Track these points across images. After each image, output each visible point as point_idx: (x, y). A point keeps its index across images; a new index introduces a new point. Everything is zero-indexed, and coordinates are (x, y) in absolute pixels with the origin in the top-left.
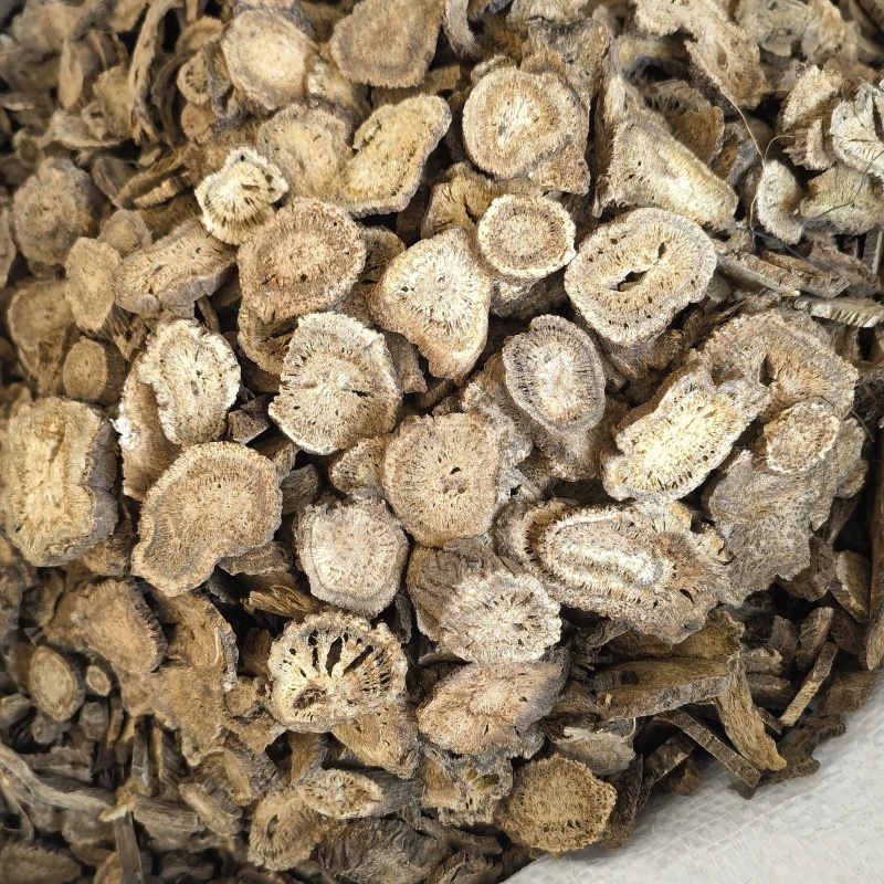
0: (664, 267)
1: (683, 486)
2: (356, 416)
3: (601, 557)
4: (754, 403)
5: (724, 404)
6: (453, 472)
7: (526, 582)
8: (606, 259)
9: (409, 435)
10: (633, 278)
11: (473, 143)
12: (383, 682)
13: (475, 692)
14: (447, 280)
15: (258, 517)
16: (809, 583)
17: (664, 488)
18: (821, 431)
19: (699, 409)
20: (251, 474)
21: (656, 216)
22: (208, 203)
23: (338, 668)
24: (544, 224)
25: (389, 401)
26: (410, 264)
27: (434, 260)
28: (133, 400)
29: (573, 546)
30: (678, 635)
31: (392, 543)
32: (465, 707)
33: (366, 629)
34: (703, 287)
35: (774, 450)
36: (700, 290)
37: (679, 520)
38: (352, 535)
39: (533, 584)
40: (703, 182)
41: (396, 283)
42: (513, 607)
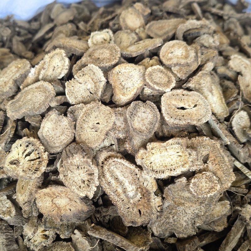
0: (193, 110)
1: (159, 174)
2: (85, 98)
3: (121, 178)
4: (197, 165)
5: (186, 155)
6: (97, 124)
7: (95, 169)
8: (178, 98)
9: (92, 105)
10: (183, 108)
11: (162, 52)
12: (35, 170)
13: (58, 196)
14: (132, 76)
15: (42, 104)
16: (184, 246)
17: (153, 170)
18: (212, 187)
19: (178, 152)
20: (48, 93)
21: (199, 96)
23: (28, 158)
24: (167, 79)
25: (96, 99)
26: (126, 67)
27: (132, 70)
28: (40, 66)
29: (115, 169)
30: (128, 222)
31: (68, 136)
32: (52, 198)
33: (42, 151)
34: (201, 123)
35: (194, 182)
36: (200, 123)
37: (152, 187)
38: (60, 126)
39: (96, 171)
40: (221, 103)
41: (119, 69)
42: (85, 173)
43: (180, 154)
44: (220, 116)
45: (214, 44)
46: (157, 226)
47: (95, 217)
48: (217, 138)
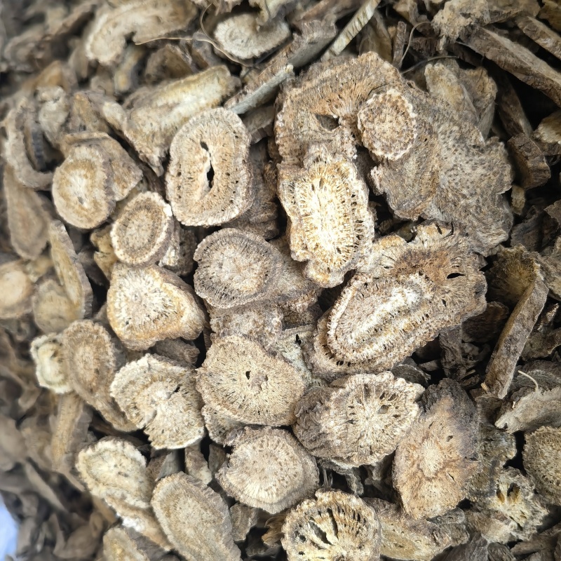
0: (215, 151)
1: (365, 231)
2: (189, 402)
3: (375, 320)
4: (342, 143)
5: (320, 169)
6: (248, 377)
7: (353, 383)
8: (185, 186)
9: (204, 388)
10: (211, 175)
11: (79, 223)
12: (359, 520)
13: (418, 465)
14: (137, 294)
15: (205, 505)
16: (532, 171)
17: (356, 246)
18: (392, 107)
19: (313, 188)
20: (179, 489)
21: (181, 136)
22: (49, 383)
23: (330, 537)
24: (142, 212)
25: (191, 377)
26: (115, 309)
27: (122, 294)
28: (118, 505)
29: (353, 334)
30: (478, 303)
31: (278, 442)
32: (424, 479)
33: (314, 504)
34: (244, 132)
35: (383, 150)
36: (244, 135)
37: (395, 246)
38: (254, 462)
39: (359, 379)
40: (197, 85)
41: (121, 325)
42: (365, 404)
43: (316, 182)
44: (227, 87)
45: (61, 101)
46: (486, 235)
47: (467, 378)
48: (279, 95)
